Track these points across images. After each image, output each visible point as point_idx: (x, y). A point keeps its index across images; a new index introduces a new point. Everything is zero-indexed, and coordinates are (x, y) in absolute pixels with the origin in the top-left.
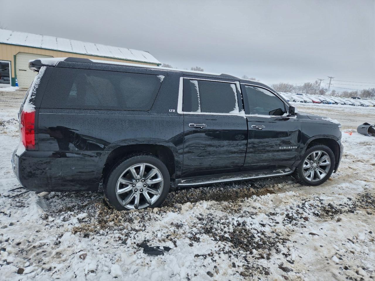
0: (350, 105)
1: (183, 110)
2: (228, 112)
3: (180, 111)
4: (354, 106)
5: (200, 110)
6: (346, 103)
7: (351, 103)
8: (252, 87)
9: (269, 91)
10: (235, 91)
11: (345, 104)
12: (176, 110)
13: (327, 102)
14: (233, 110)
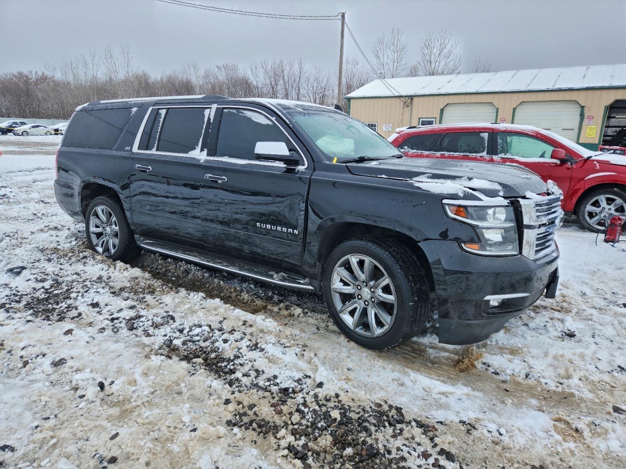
1: (139, 149)
2: (187, 152)
3: (135, 149)
5: (155, 149)
8: (235, 111)
9: (263, 115)
10: (206, 120)
12: (131, 149)
14: (194, 149)
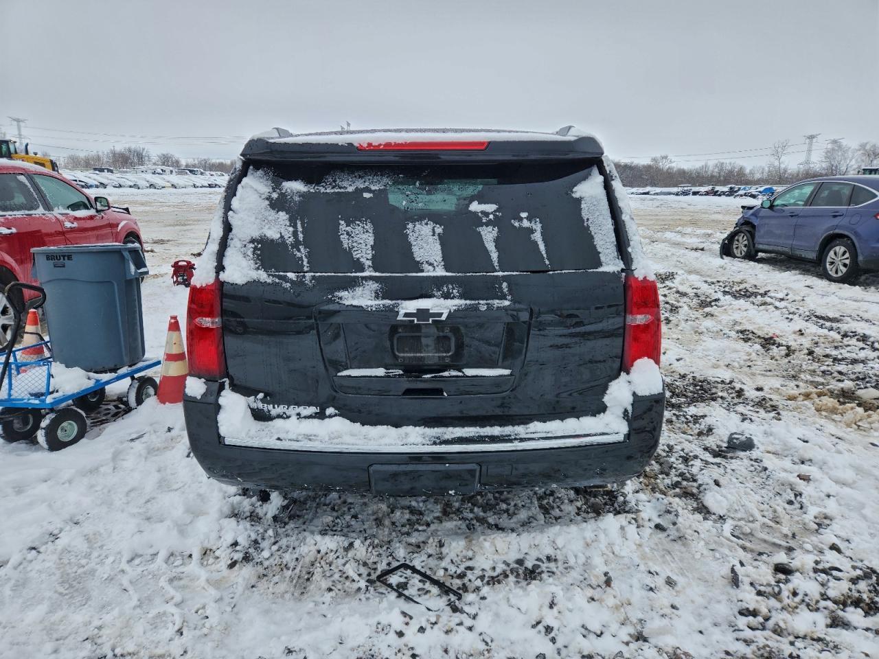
0: (131, 187)
4: (139, 188)
6: (122, 184)
7: (132, 184)
11: (120, 186)
13: (83, 184)
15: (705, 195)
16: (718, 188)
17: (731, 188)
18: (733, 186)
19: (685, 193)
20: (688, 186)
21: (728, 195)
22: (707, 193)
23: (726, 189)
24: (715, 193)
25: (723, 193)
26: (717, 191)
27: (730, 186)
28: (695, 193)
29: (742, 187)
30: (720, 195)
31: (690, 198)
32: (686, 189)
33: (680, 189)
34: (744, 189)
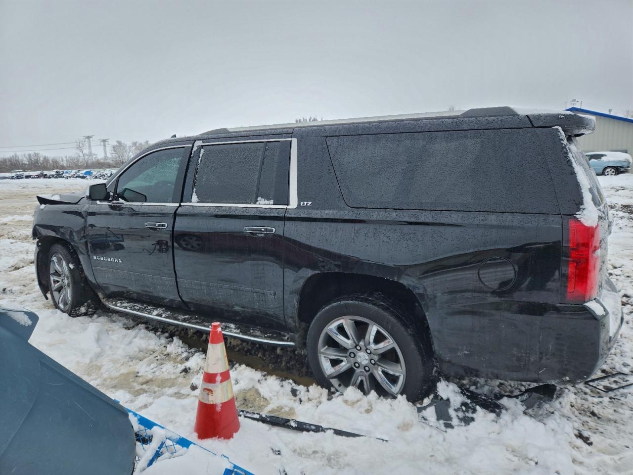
15: (37, 178)
16: (45, 172)
17: (57, 172)
18: (58, 170)
19: (18, 177)
20: (20, 172)
21: (56, 177)
22: (38, 177)
23: (53, 172)
24: (45, 176)
25: (53, 176)
26: (46, 175)
27: (56, 170)
28: (27, 177)
29: (65, 171)
30: (49, 178)
31: (25, 180)
32: (18, 173)
33: (13, 174)
34: (67, 172)
